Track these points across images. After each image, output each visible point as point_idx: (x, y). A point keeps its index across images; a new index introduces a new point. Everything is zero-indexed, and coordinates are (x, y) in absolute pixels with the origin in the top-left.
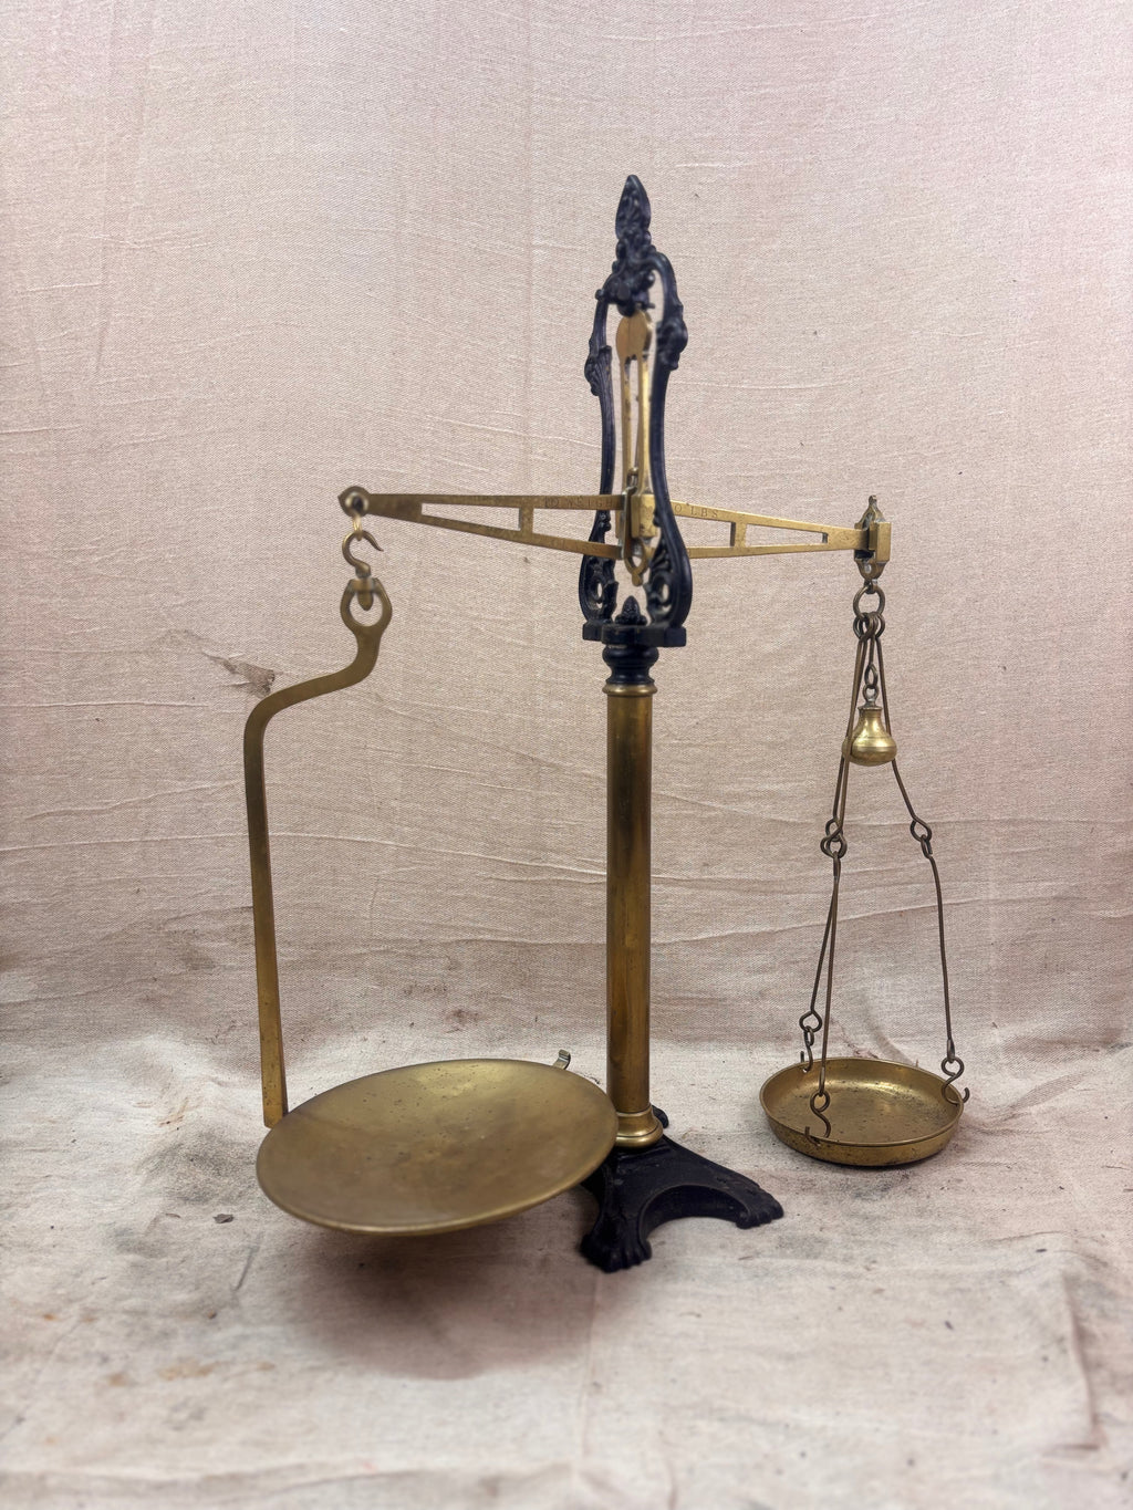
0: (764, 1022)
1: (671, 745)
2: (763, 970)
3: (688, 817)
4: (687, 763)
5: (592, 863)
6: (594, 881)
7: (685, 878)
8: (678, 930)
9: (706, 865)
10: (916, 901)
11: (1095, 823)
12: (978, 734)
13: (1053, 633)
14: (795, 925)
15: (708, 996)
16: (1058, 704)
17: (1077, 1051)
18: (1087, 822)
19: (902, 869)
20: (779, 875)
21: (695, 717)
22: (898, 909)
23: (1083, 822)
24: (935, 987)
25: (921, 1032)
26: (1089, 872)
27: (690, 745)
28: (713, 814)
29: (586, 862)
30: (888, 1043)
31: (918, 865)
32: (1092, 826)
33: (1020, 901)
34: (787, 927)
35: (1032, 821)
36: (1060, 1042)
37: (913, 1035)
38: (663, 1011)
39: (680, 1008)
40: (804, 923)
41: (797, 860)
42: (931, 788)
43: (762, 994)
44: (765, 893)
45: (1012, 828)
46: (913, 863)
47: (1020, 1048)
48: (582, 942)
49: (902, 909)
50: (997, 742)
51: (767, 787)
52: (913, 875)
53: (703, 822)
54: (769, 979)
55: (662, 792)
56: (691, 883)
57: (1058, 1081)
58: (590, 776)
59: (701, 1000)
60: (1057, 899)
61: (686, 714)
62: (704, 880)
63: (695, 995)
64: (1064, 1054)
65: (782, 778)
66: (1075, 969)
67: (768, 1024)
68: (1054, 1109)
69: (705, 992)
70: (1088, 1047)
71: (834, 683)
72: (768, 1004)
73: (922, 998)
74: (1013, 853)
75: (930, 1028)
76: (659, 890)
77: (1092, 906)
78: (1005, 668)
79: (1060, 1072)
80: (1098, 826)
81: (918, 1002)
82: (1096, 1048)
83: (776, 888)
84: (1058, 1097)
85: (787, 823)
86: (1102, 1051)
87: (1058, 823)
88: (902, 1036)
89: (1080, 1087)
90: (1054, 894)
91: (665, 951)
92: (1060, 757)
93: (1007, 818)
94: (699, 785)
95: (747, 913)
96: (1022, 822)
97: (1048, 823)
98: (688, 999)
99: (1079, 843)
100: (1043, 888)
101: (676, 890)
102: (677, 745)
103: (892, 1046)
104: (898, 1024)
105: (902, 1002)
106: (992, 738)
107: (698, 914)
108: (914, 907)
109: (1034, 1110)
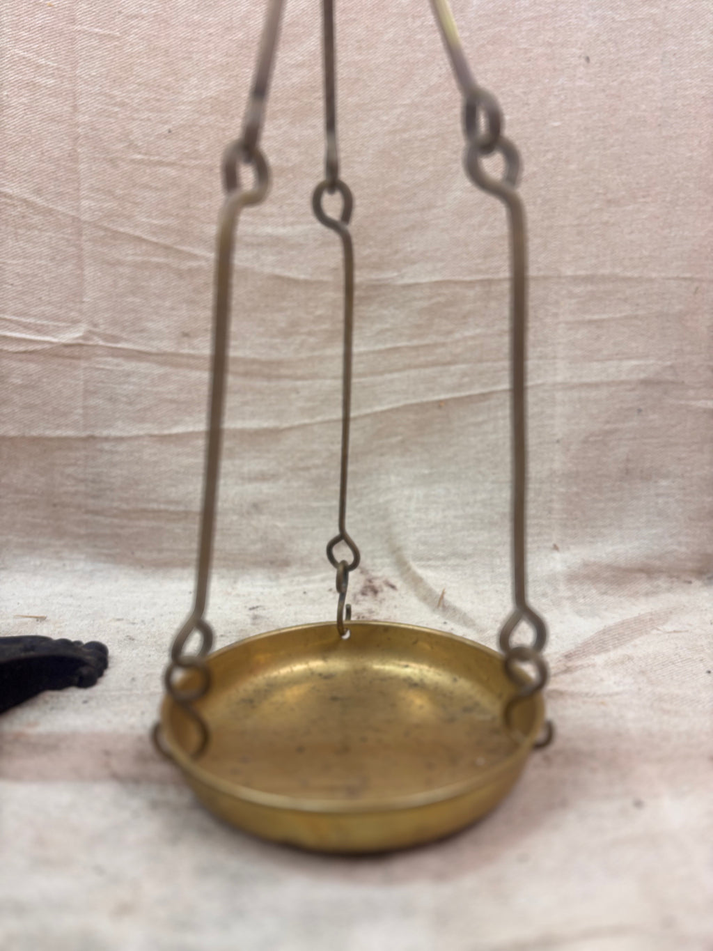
0: (253, 542)
1: (133, 161)
2: (263, 477)
3: (158, 266)
4: (157, 189)
5: (19, 323)
6: (22, 348)
7: (154, 350)
8: (142, 420)
9: (186, 335)
10: (460, 386)
11: (700, 280)
12: (550, 156)
13: (654, 11)
14: (307, 421)
15: (181, 508)
16: (658, 113)
17: (662, 582)
18: (691, 279)
19: (444, 345)
20: (286, 352)
21: (166, 122)
22: (436, 398)
23: (685, 279)
24: (479, 497)
25: (455, 554)
26: (688, 348)
27: (160, 163)
28: (194, 264)
29: (11, 321)
30: (409, 569)
31: (465, 339)
32: (696, 284)
33: (596, 385)
34: (297, 423)
35: (614, 279)
36: (641, 570)
37: (444, 558)
38: (122, 527)
39: (144, 523)
40: (319, 419)
41: (310, 334)
42: (484, 232)
43: (257, 507)
44: (269, 377)
45: (590, 288)
46: (457, 336)
47: (588, 577)
48: (13, 433)
49: (443, 397)
50: (573, 167)
51: (269, 230)
52: (459, 350)
53: (180, 274)
54: (266, 488)
55: (122, 230)
56: (163, 358)
57: (638, 620)
58: (11, 197)
59: (173, 513)
60: (646, 383)
61: (152, 115)
62: (182, 356)
63: (162, 507)
64: (645, 585)
65: (290, 219)
66: (666, 476)
67: (259, 546)
68: (630, 658)
69: (177, 503)
70: (678, 577)
71: (357, 80)
72: (263, 521)
73: (460, 512)
74: (590, 322)
75: (469, 549)
76: (117, 365)
77: (691, 393)
78: (588, 59)
79: (640, 608)
80: (704, 285)
81: (456, 517)
82: (689, 579)
83: (283, 371)
84: (637, 641)
85: (295, 282)
86: (697, 583)
87: (651, 280)
88: (429, 559)
89: (668, 627)
90: (642, 376)
91: (122, 447)
92: (658, 189)
93: (582, 273)
94: (172, 222)
95: (245, 403)
96: (604, 279)
97: (639, 280)
98: (154, 511)
99: (678, 307)
100: (628, 369)
101: (143, 367)
102: (141, 162)
103: (414, 573)
104: (425, 543)
105: (434, 516)
106: (567, 162)
107: (172, 401)
108: (457, 395)
109: (599, 659)
